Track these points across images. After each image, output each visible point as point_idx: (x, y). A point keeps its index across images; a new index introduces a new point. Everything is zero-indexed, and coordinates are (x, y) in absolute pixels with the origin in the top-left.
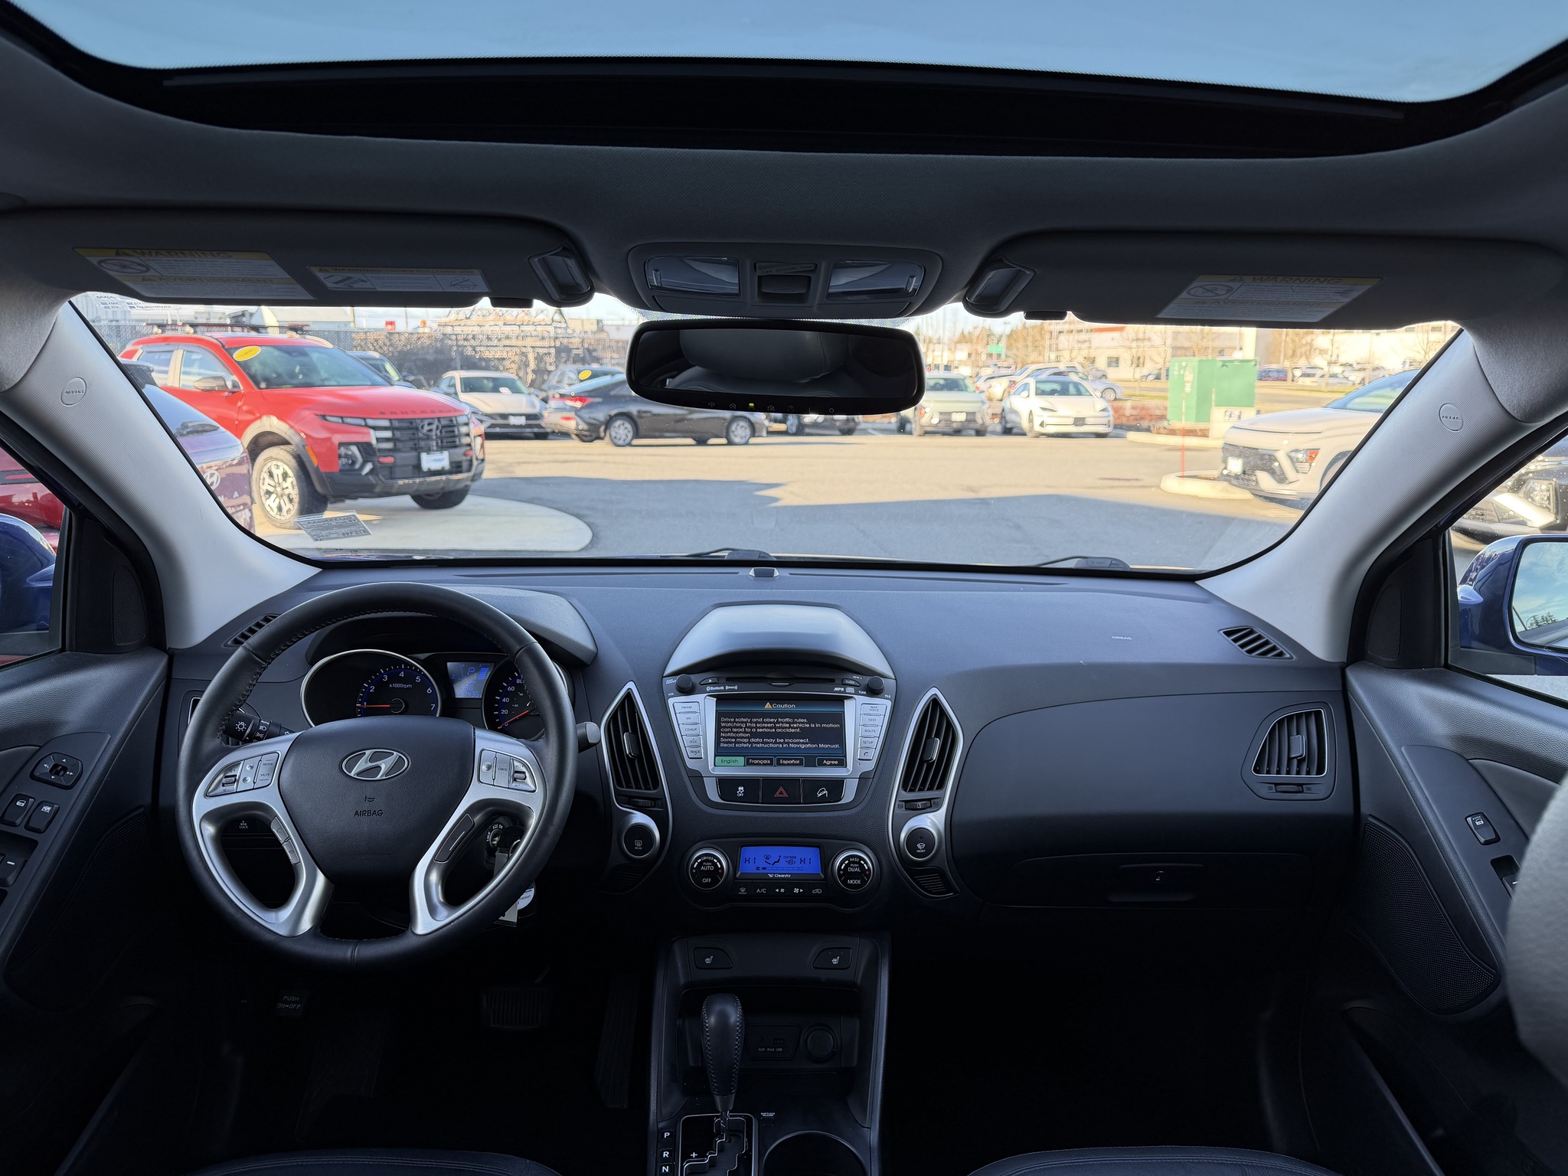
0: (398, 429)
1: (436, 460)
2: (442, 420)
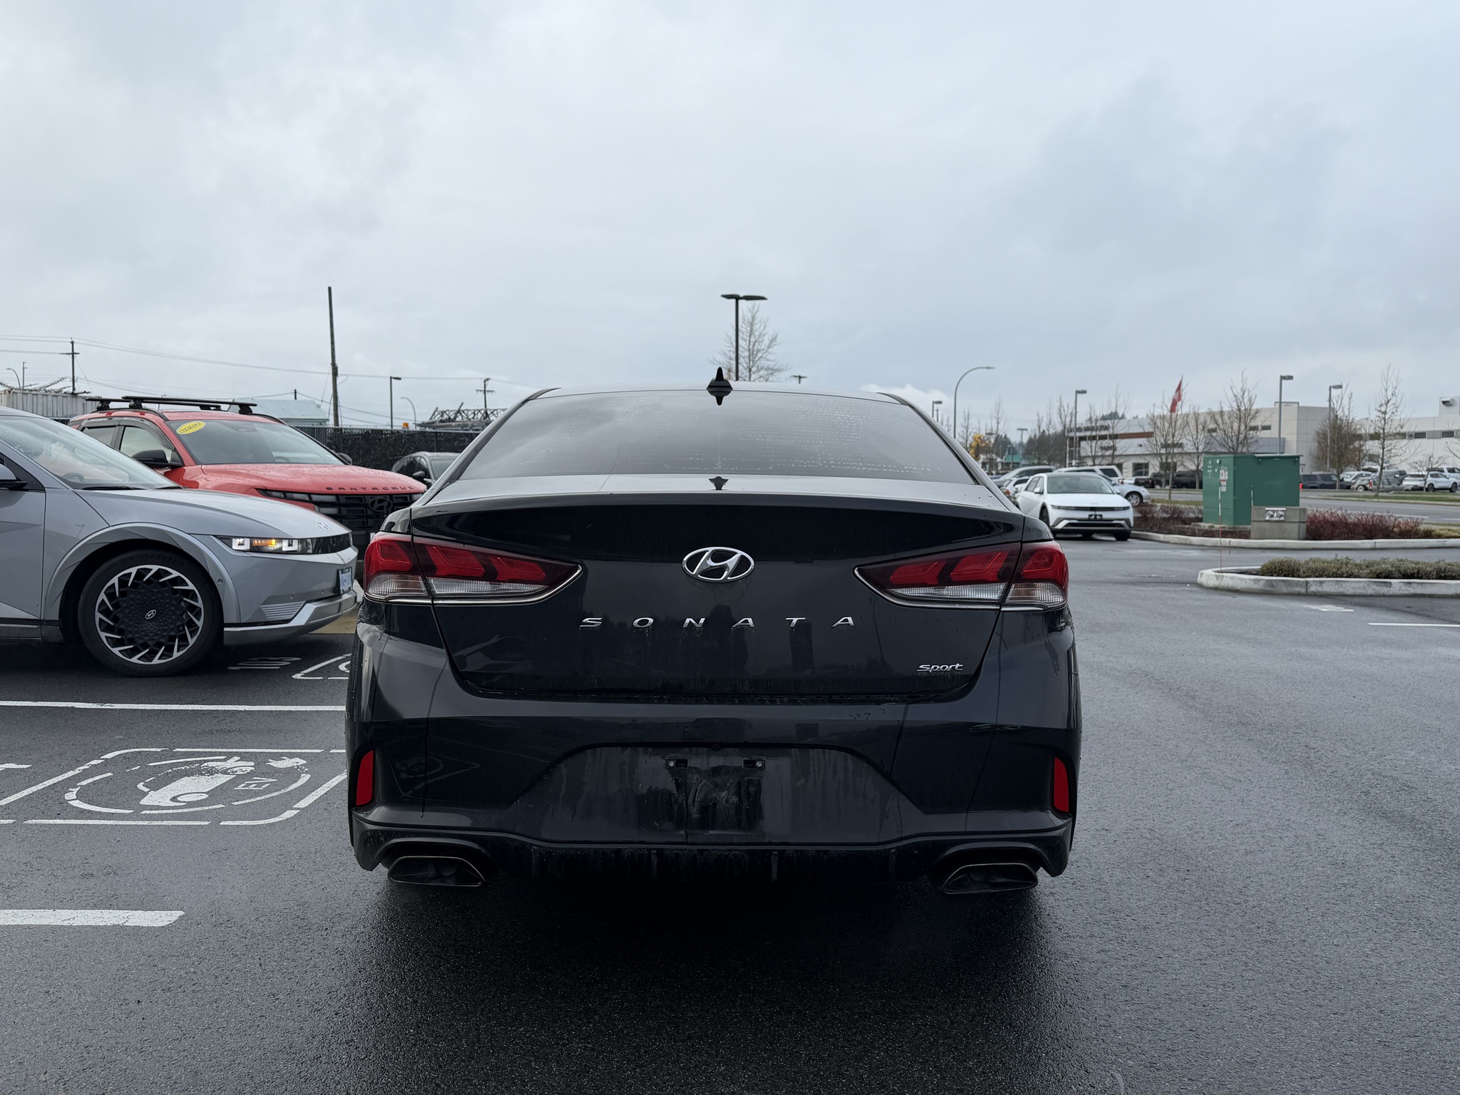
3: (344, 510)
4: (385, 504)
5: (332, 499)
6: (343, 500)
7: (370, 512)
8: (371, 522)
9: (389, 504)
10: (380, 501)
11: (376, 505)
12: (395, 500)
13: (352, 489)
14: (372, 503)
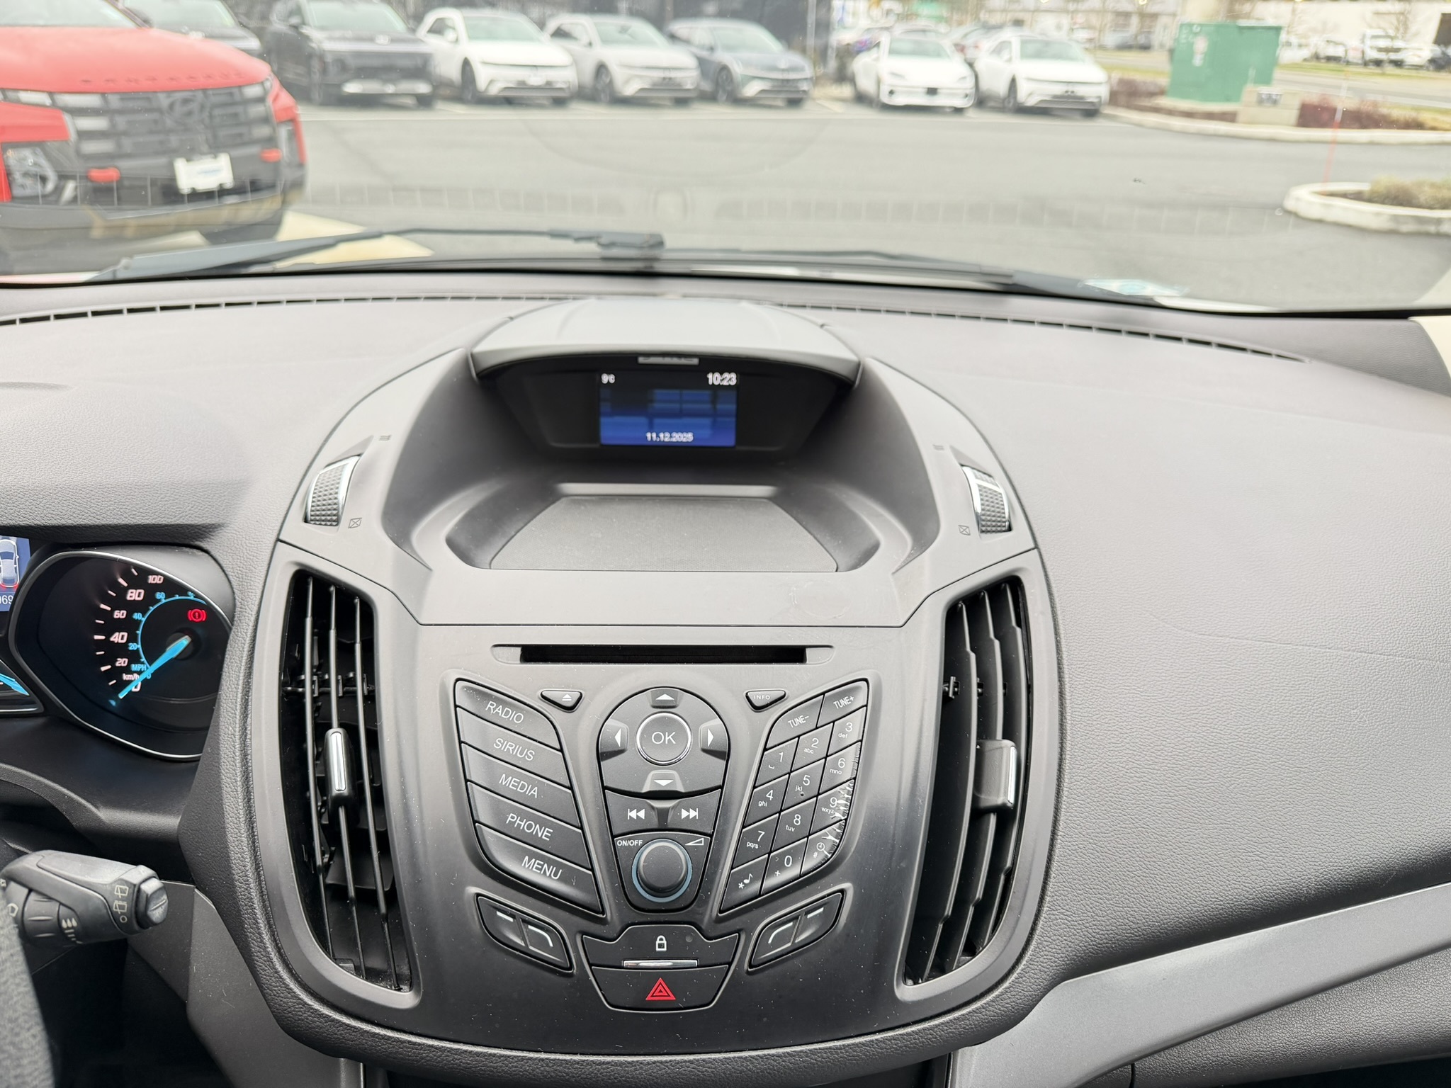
0: (121, 112)
1: (206, 172)
2: (210, 92)
3: (121, 121)
4: (194, 106)
5: (92, 101)
6: (114, 101)
7: (169, 122)
8: (174, 140)
9: (202, 107)
10: (186, 101)
11: (179, 109)
12: (215, 99)
13: (130, 81)
14: (171, 106)
